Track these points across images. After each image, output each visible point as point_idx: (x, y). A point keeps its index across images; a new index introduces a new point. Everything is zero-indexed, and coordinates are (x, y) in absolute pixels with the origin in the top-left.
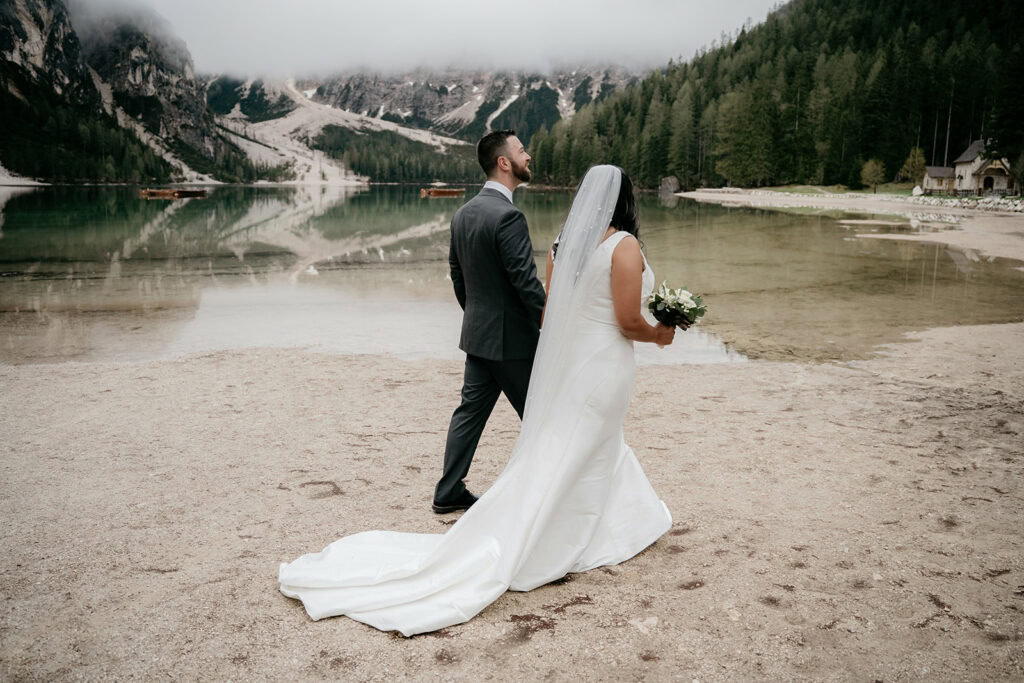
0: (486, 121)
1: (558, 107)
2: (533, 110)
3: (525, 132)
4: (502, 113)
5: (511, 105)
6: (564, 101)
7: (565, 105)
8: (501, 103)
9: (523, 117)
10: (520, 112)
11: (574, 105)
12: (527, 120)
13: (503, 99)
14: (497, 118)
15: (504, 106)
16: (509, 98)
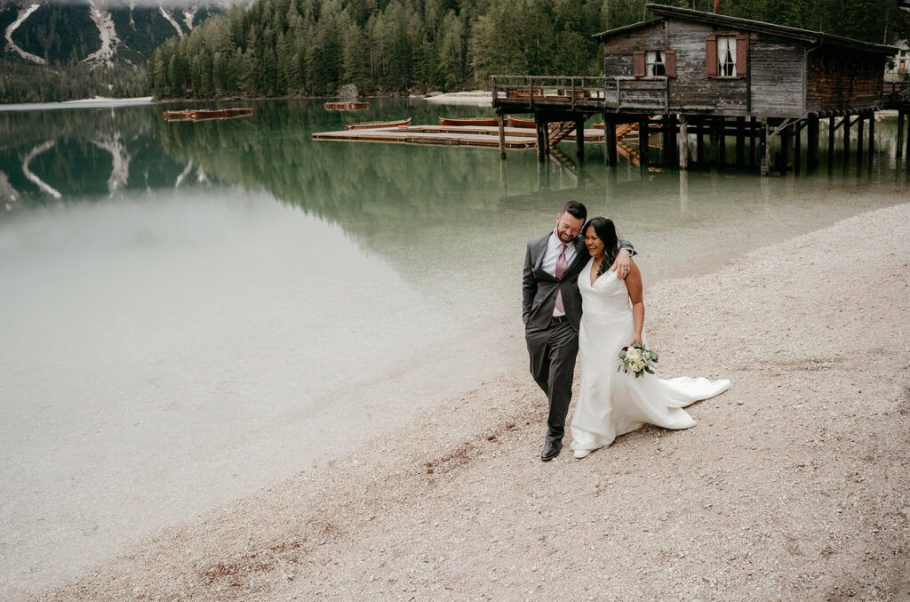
0: (5, 34)
1: (93, 18)
2: (62, 21)
3: (59, 45)
4: (22, 24)
5: (32, 14)
6: (97, 11)
7: (99, 15)
8: (20, 12)
9: (52, 32)
10: (47, 23)
11: (110, 16)
12: (57, 31)
13: (20, 8)
14: (17, 29)
15: (24, 16)
16: (29, 7)
